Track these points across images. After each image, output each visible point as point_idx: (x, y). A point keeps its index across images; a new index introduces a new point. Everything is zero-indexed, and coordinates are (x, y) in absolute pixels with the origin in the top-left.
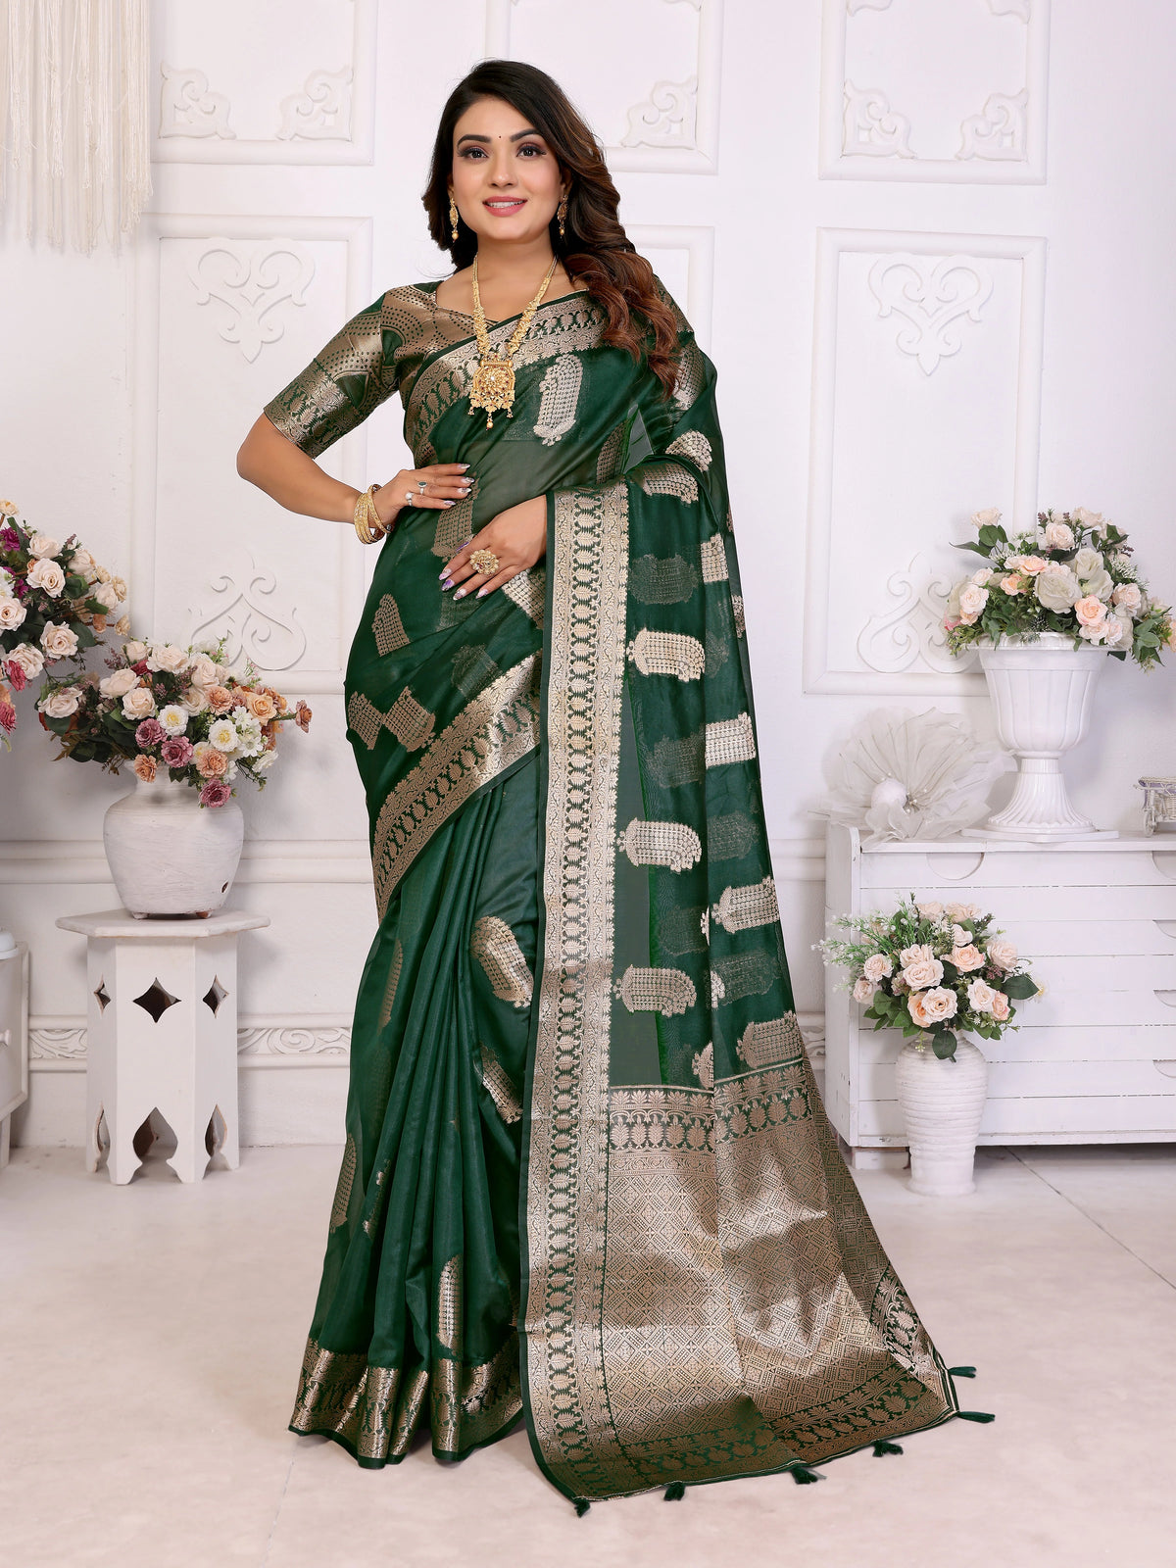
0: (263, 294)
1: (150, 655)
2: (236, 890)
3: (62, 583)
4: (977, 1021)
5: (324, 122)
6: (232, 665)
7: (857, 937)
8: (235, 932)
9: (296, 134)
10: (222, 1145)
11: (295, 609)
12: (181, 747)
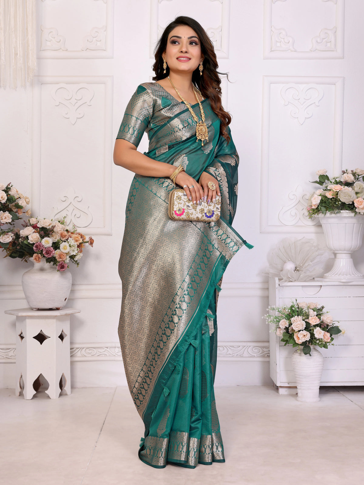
0: (77, 102)
1: (39, 222)
3: (6, 198)
4: (318, 342)
5: (97, 44)
6: (68, 226)
7: (277, 314)
8: (69, 314)
9: (87, 49)
10: (65, 386)
11: (89, 207)
12: (50, 250)
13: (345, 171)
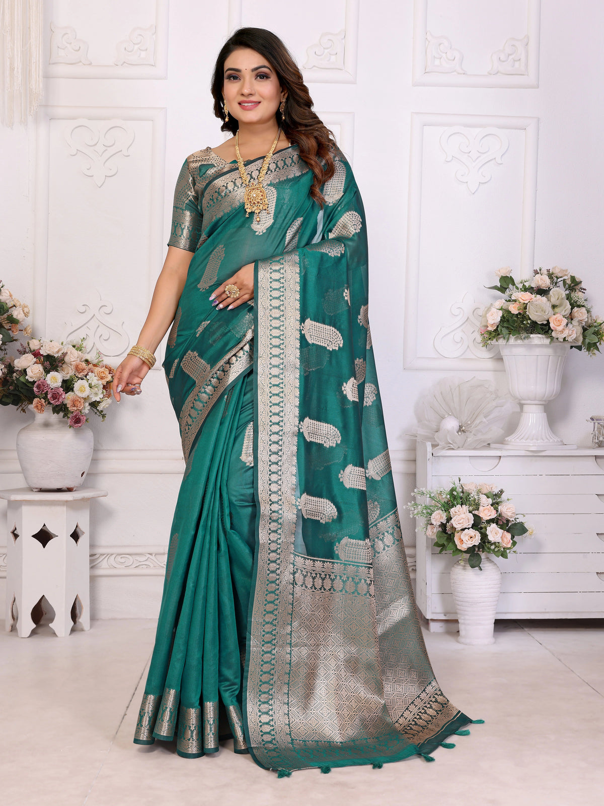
0: (106, 150)
1: (42, 346)
2: (89, 476)
4: (493, 547)
5: (140, 55)
6: (88, 353)
7: (428, 501)
8: (88, 499)
9: (125, 62)
10: (80, 615)
11: (123, 323)
12: (58, 393)
13: (539, 271)
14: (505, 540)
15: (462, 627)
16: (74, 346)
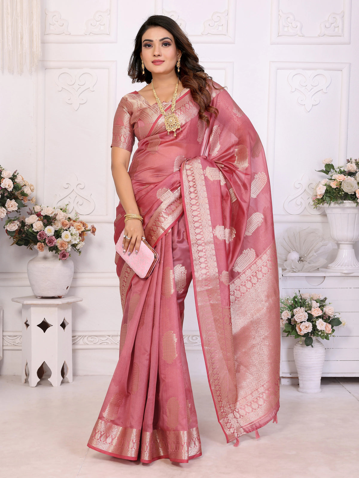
0: (80, 88)
1: (42, 210)
2: (71, 289)
3: (12, 186)
4: (320, 333)
5: (100, 28)
6: (70, 213)
8: (71, 303)
9: (91, 33)
10: (67, 373)
11: (91, 194)
12: (52, 240)
13: (350, 160)
14: (328, 329)
15: (300, 382)
16: (61, 209)
